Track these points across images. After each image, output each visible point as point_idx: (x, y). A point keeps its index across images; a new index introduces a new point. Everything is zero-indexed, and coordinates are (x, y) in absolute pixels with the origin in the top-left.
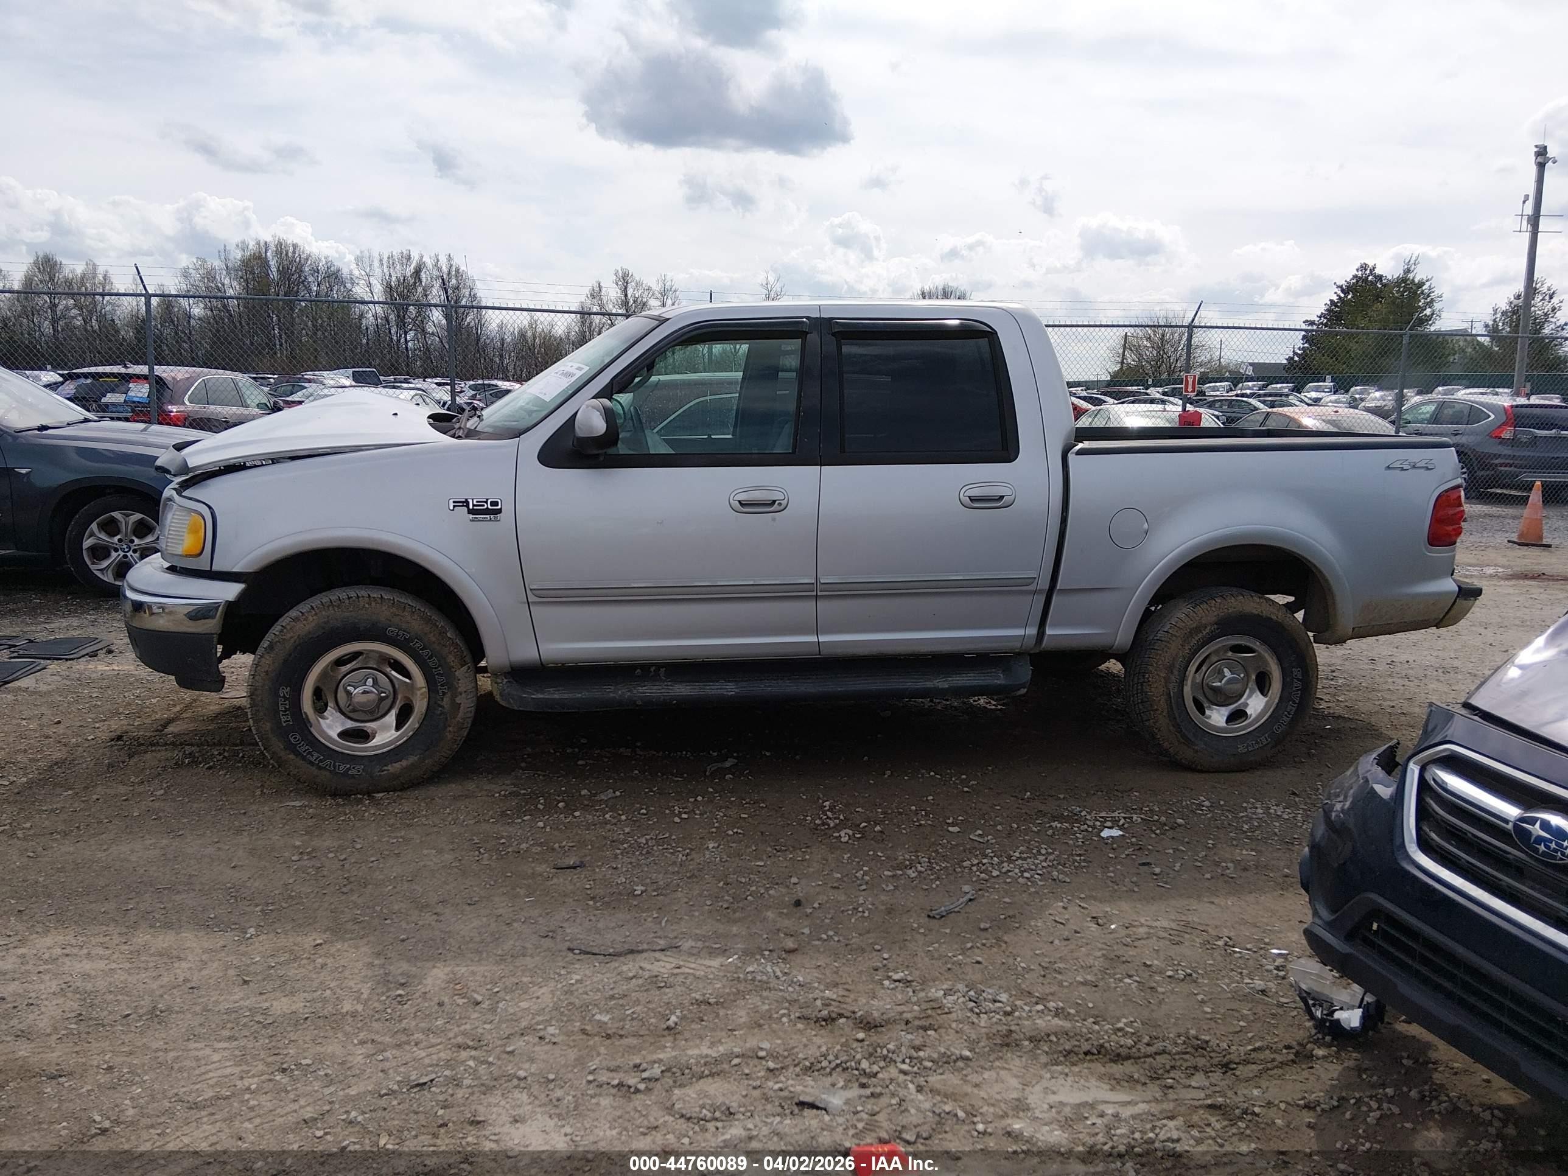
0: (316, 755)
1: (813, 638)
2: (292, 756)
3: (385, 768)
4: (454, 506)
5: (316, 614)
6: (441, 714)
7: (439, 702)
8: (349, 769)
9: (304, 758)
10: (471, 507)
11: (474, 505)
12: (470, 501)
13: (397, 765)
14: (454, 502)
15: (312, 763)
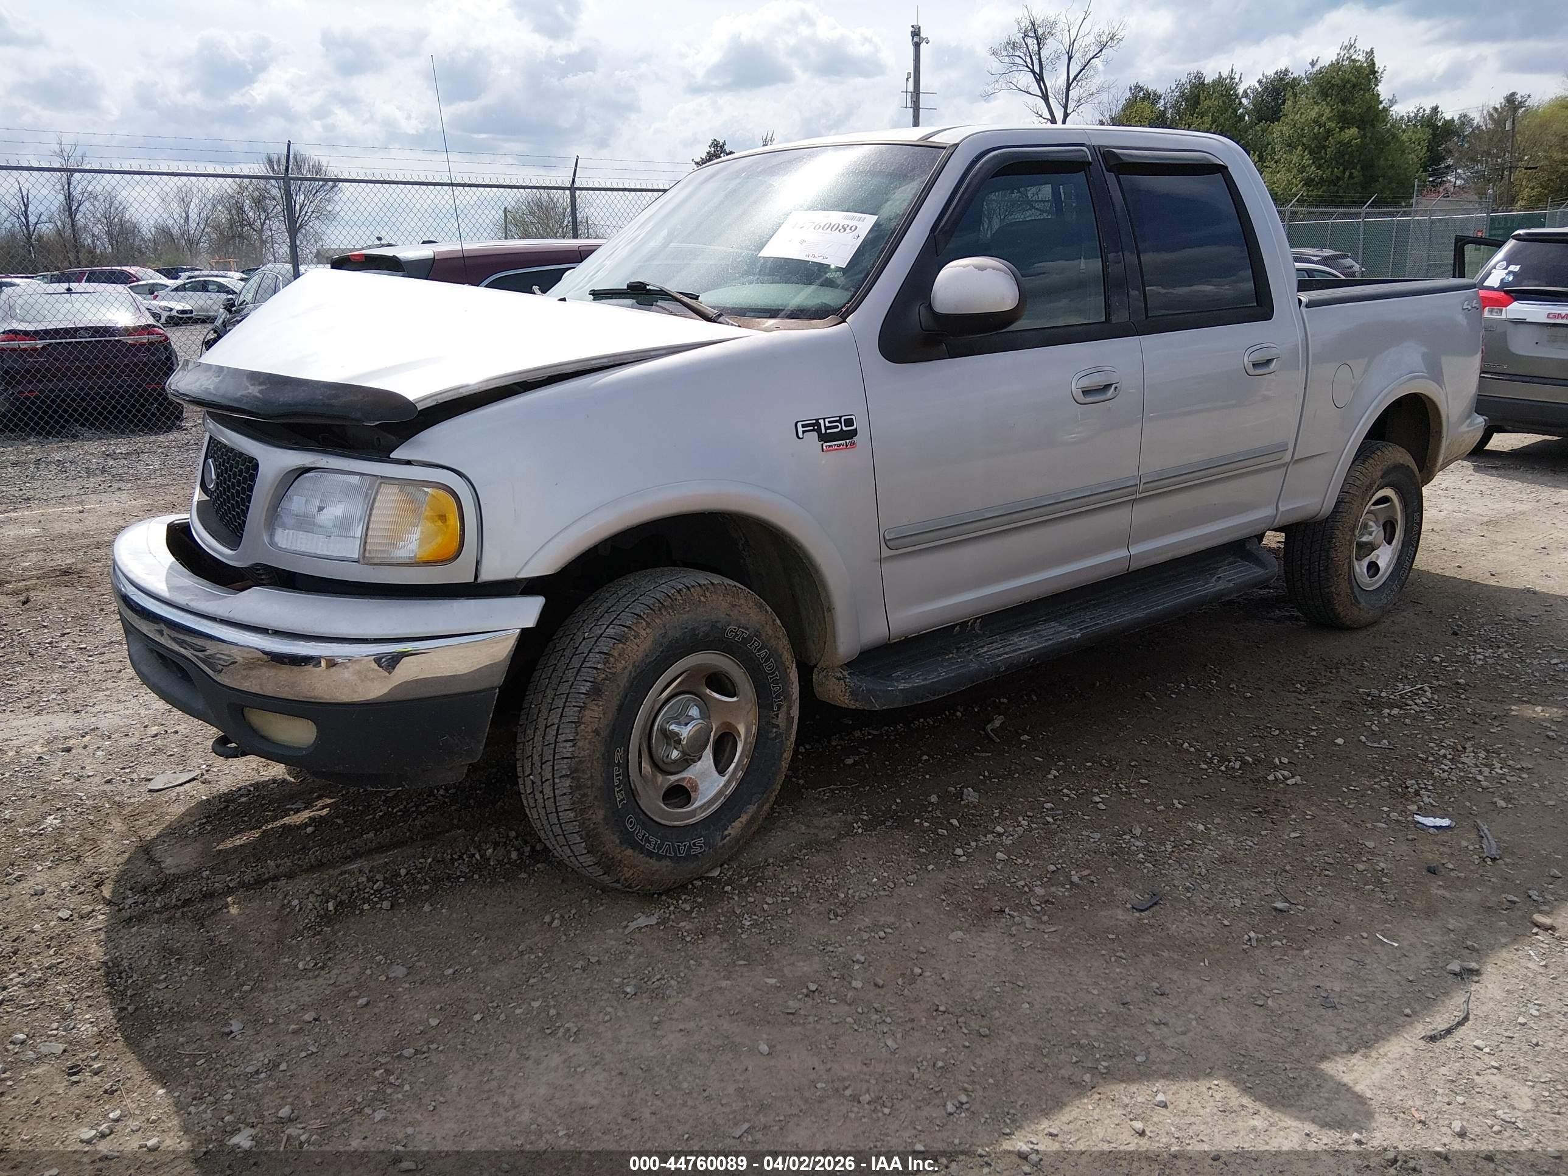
0: (653, 839)
1: (1122, 553)
2: (629, 852)
3: (726, 832)
4: (804, 432)
5: (648, 624)
6: (776, 738)
7: (774, 721)
8: (690, 848)
9: (642, 850)
10: (823, 431)
11: (826, 428)
12: (821, 421)
13: (737, 824)
14: (803, 426)
15: (650, 854)
